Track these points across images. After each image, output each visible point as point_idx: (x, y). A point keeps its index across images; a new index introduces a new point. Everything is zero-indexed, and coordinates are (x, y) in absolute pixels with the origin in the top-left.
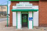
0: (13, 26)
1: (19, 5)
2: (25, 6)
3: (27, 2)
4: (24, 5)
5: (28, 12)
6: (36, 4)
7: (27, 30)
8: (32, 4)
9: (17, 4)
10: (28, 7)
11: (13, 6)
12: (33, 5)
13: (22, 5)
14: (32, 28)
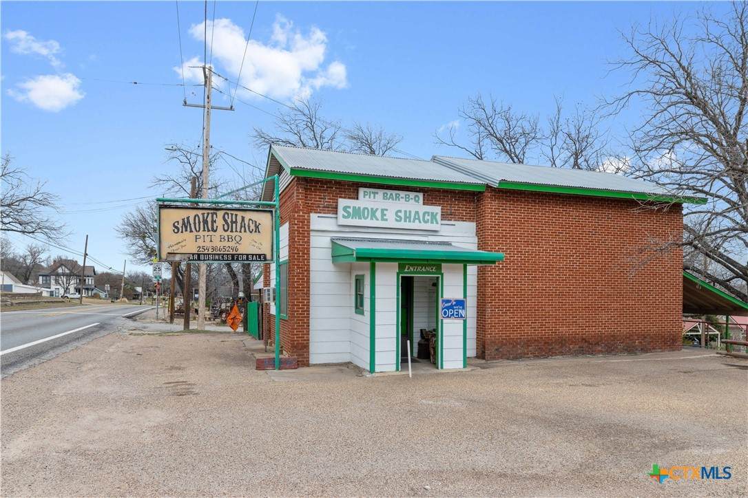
0: (314, 359)
1: (358, 213)
2: (399, 219)
3: (412, 195)
4: (391, 215)
5: (439, 268)
6: (462, 207)
7: (438, 375)
8: (437, 210)
9: (342, 203)
10: (416, 225)
11: (313, 216)
12: (444, 217)
13: (374, 212)
14: (462, 366)
